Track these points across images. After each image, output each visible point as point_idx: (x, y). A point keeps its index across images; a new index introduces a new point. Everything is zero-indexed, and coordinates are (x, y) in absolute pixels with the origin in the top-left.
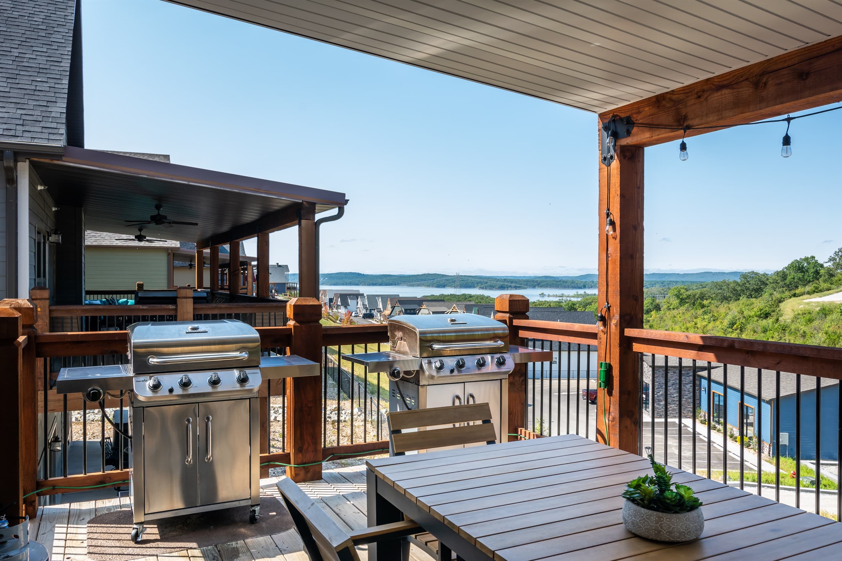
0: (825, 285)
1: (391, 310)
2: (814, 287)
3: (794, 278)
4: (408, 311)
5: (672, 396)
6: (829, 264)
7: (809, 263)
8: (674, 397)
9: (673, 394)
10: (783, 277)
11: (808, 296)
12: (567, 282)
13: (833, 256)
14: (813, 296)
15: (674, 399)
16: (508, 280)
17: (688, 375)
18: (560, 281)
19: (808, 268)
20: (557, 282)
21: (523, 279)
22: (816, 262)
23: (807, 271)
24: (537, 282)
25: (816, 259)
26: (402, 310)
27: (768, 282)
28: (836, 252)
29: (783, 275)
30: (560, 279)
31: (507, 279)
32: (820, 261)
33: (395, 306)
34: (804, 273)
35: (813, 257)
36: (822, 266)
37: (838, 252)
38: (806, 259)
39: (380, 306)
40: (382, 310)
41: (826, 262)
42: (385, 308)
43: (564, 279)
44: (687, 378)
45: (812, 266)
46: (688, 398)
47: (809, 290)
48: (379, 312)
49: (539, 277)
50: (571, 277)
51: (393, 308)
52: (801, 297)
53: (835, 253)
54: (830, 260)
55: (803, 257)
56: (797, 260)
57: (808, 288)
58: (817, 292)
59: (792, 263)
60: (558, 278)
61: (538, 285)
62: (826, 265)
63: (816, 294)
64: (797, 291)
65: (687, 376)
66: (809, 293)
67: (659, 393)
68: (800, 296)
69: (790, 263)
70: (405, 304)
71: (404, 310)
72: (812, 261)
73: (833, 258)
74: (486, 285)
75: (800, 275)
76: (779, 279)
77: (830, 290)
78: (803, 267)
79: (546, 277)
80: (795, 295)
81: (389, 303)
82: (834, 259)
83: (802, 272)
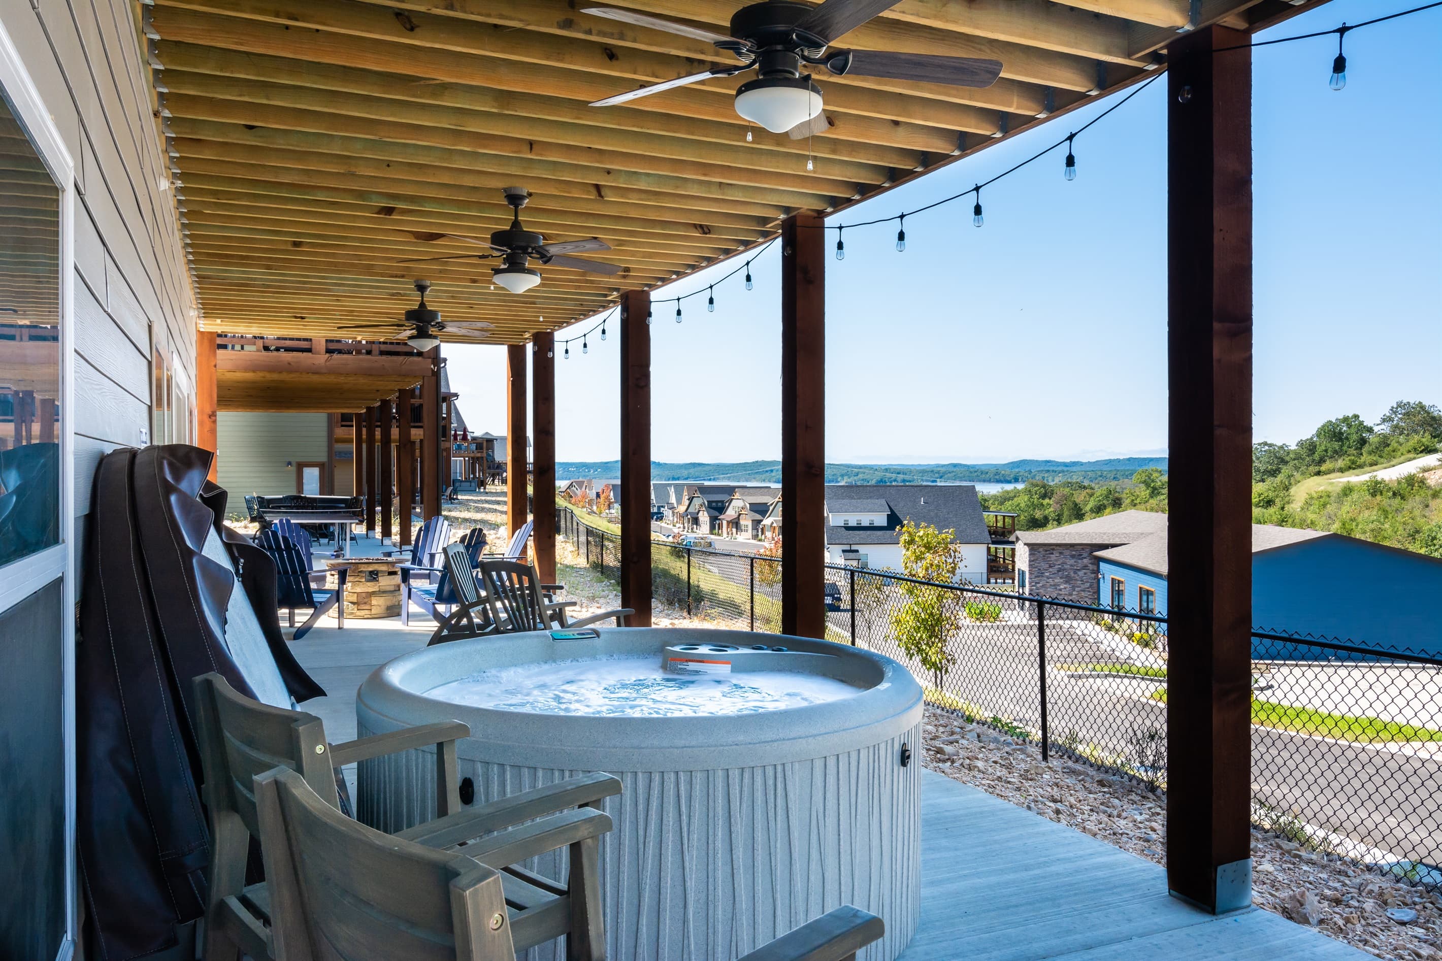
0: (1369, 457)
1: (687, 502)
2: (1350, 460)
3: (1326, 451)
4: (714, 504)
5: (1058, 588)
6: (1382, 427)
7: (1349, 426)
8: (1060, 590)
9: (1059, 585)
10: (1310, 450)
11: (1339, 474)
12: (987, 473)
13: (1388, 414)
14: (1347, 473)
15: (1060, 592)
16: (892, 470)
17: (1081, 557)
18: (975, 472)
19: (1349, 434)
20: (971, 472)
21: (918, 468)
22: (1361, 423)
23: (1347, 438)
24: (938, 472)
25: (1361, 419)
26: (704, 503)
27: (1287, 459)
28: (1393, 407)
29: (1310, 447)
30: (977, 468)
31: (890, 469)
32: (1368, 423)
33: (693, 497)
34: (1342, 442)
35: (1356, 417)
36: (1370, 430)
37: (1397, 408)
38: (1346, 419)
39: (673, 500)
40: (676, 506)
41: (1378, 425)
42: (679, 502)
43: (983, 468)
44: (1080, 561)
45: (1353, 430)
46: (1081, 591)
47: (1343, 466)
48: (670, 509)
49: (943, 466)
50: (995, 465)
51: (691, 500)
52: (1328, 476)
53: (1391, 410)
54: (1384, 421)
55: (1341, 417)
56: (1330, 421)
57: (1340, 463)
58: (1354, 469)
59: (1323, 426)
60: (974, 466)
61: (941, 477)
62: (1376, 429)
63: (1351, 471)
64: (1323, 468)
65: (1080, 559)
66: (1341, 470)
67: (1039, 583)
68: (1326, 474)
69: (1320, 426)
70: (709, 493)
71: (706, 503)
72: (1354, 422)
73: (1388, 417)
74: (856, 478)
75: (1336, 445)
76: (1304, 453)
77: (1376, 465)
78: (1341, 433)
79: (955, 465)
80: (1318, 473)
81: (685, 493)
82: (1390, 419)
83: (1340, 440)
